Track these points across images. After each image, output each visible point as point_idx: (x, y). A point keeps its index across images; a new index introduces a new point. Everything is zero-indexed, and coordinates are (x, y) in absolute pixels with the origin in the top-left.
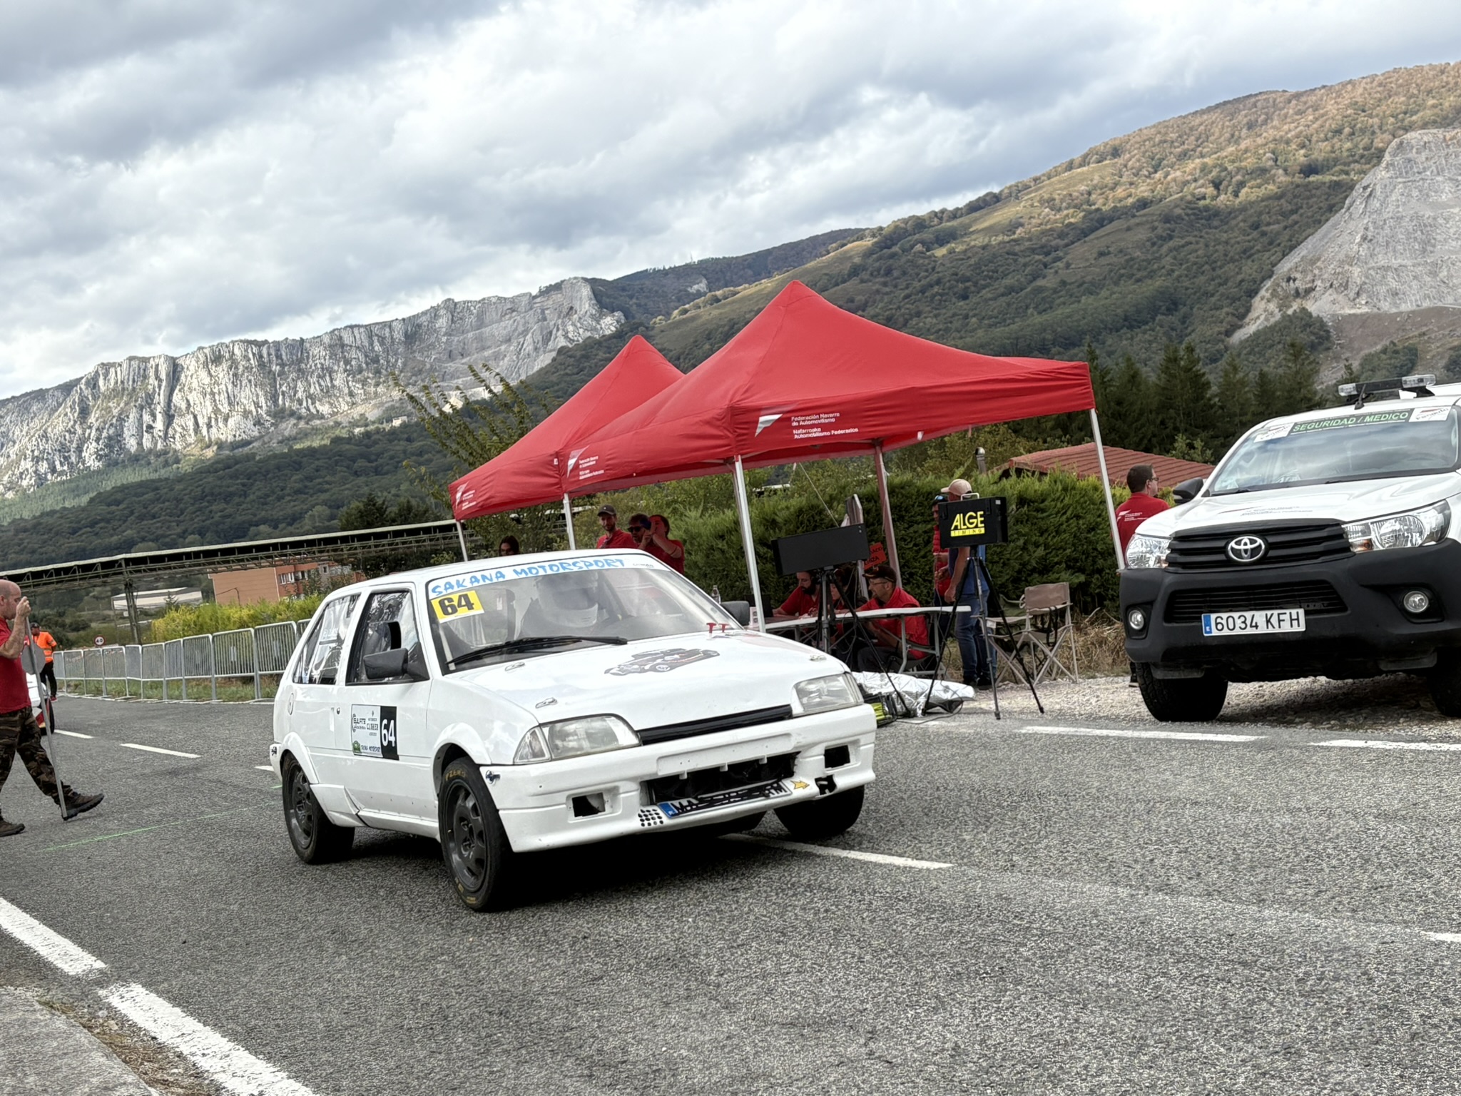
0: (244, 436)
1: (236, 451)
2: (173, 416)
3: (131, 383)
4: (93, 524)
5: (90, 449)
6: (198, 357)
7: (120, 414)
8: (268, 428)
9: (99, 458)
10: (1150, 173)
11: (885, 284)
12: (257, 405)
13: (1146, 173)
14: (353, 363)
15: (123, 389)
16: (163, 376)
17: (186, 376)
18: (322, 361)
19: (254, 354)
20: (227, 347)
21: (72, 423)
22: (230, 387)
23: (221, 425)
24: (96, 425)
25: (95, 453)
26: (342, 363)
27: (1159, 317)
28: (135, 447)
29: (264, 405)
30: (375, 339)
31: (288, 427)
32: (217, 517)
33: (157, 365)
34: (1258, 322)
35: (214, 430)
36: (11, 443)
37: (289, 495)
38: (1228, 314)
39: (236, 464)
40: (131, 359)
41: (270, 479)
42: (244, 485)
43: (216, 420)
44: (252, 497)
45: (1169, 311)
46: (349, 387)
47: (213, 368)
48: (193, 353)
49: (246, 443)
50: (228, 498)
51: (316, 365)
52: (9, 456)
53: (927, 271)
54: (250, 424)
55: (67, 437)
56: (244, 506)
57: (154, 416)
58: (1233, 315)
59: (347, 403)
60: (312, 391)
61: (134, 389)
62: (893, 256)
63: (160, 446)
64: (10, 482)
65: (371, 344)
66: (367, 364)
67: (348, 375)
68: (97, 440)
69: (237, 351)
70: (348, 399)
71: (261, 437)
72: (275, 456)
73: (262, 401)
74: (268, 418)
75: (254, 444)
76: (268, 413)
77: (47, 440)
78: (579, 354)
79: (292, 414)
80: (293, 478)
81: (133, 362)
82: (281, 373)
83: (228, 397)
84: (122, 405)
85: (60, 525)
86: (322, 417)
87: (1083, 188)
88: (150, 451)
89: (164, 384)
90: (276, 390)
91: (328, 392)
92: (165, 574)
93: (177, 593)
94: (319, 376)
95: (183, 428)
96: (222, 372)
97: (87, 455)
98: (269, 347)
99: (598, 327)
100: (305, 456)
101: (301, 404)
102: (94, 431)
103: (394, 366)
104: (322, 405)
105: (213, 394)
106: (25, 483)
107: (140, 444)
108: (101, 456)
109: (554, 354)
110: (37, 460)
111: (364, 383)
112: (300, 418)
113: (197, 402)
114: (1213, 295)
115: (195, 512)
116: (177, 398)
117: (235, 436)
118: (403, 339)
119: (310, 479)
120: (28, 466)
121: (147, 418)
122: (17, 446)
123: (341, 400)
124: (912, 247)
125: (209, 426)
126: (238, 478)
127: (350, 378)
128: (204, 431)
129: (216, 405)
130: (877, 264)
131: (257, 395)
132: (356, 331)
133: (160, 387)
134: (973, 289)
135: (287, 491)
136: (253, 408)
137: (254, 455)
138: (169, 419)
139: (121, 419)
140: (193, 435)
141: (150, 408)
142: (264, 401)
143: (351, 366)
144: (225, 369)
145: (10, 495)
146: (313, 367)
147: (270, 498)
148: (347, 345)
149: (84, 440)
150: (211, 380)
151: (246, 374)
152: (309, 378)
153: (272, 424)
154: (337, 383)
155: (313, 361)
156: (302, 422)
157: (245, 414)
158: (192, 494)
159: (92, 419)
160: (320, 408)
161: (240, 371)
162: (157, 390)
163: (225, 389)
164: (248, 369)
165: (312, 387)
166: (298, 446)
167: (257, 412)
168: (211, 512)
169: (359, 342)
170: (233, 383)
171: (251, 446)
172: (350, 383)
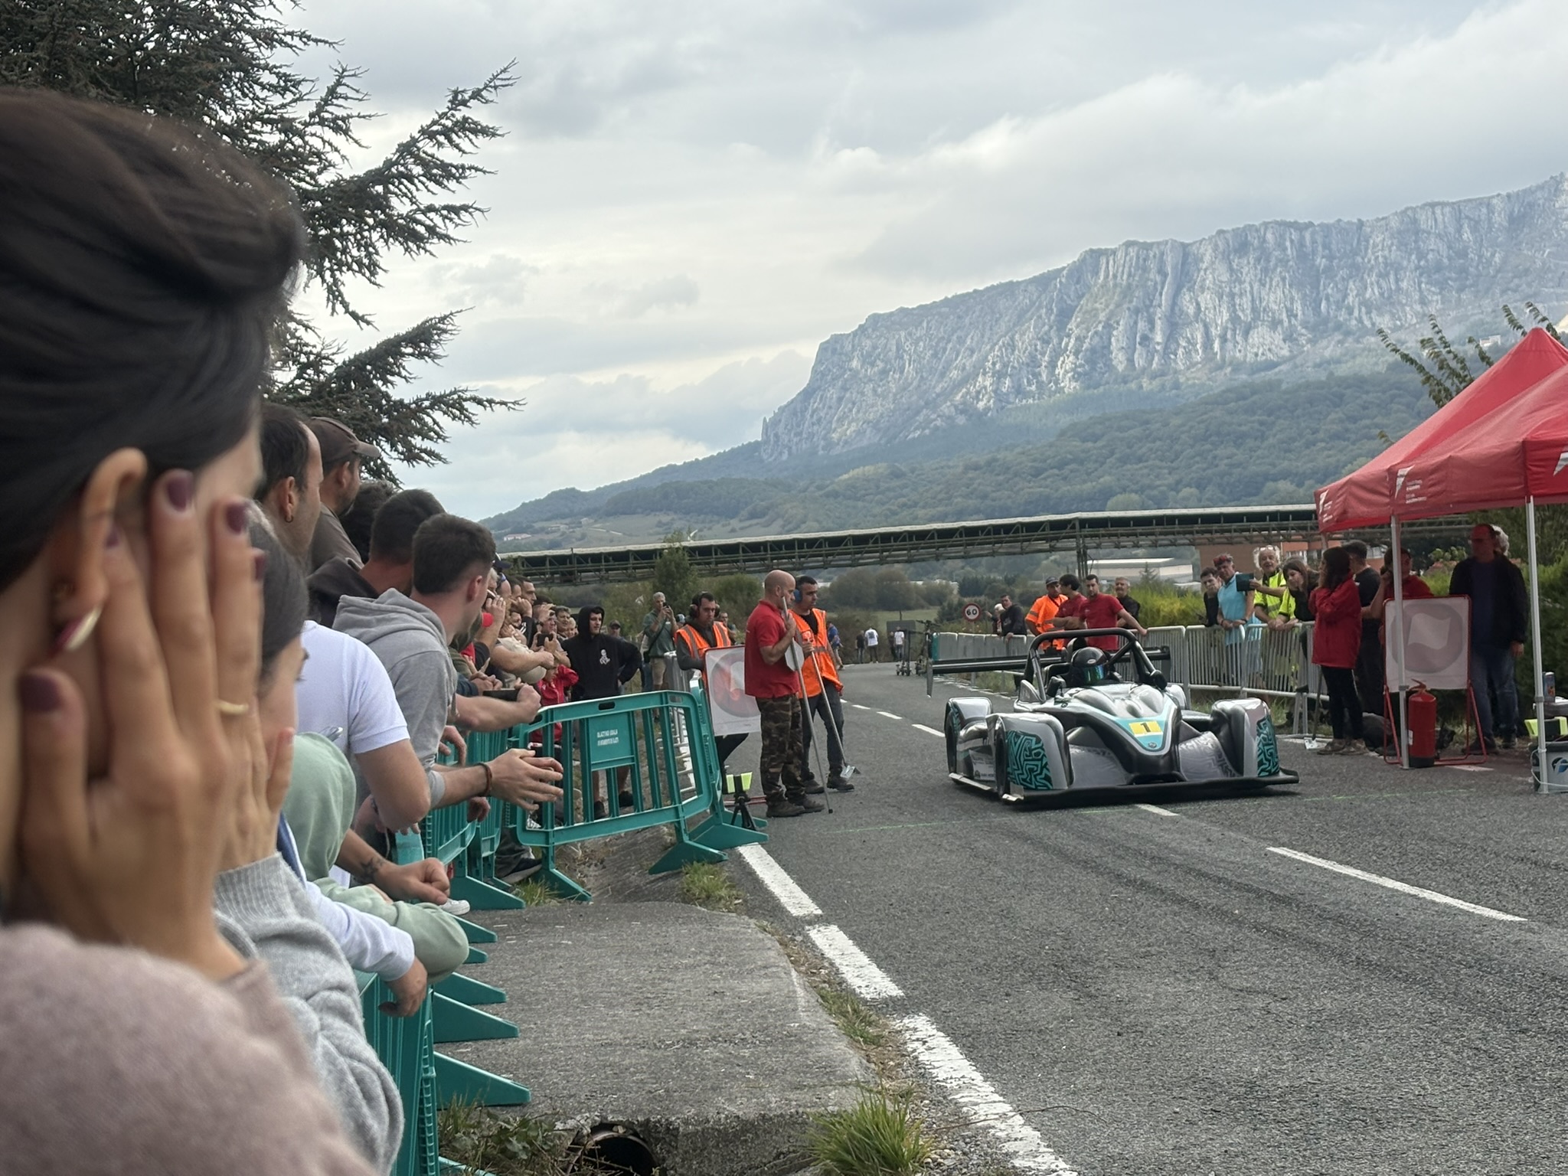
0: (1270, 356)
1: (1256, 376)
2: (1178, 324)
3: (1125, 277)
4: (1061, 466)
5: (1067, 362)
6: (1216, 245)
7: (1109, 319)
8: (1303, 346)
9: (1077, 376)
12: (1291, 314)
14: (1430, 256)
15: (1115, 285)
16: (1169, 269)
17: (1199, 270)
18: (1386, 253)
19: (1292, 241)
20: (1257, 230)
21: (1046, 328)
22: (1256, 286)
23: (1239, 338)
24: (1076, 332)
25: (1073, 370)
26: (1413, 257)
28: (1125, 364)
29: (1300, 313)
30: (1465, 222)
31: (1329, 348)
32: (1222, 467)
33: (1162, 254)
35: (1230, 345)
36: (968, 352)
37: (1322, 441)
39: (1254, 393)
40: (1129, 244)
41: (1298, 417)
42: (1262, 423)
43: (1234, 330)
44: (1271, 440)
46: (1421, 292)
47: (1235, 260)
48: (1210, 238)
49: (1271, 365)
50: (1239, 439)
51: (1377, 259)
52: (964, 369)
54: (1278, 337)
55: (1039, 347)
56: (1259, 452)
57: (1152, 323)
59: (1417, 314)
60: (1367, 296)
61: (1129, 286)
63: (1156, 365)
64: (964, 403)
65: (1459, 230)
66: (1450, 258)
67: (1421, 275)
68: (1076, 354)
69: (1269, 236)
70: (1418, 307)
71: (1292, 358)
72: (1308, 385)
73: (1298, 307)
74: (1303, 331)
75: (1281, 367)
76: (1305, 325)
77: (1013, 351)
79: (1338, 327)
80: (1333, 416)
81: (1131, 249)
82: (1328, 270)
83: (1253, 301)
84: (1112, 307)
85: (1020, 463)
88: (1144, 370)
89: (1169, 279)
90: (1318, 294)
91: (1390, 297)
92: (1144, 541)
93: (1166, 565)
94: (1380, 275)
95: (1189, 342)
96: (1247, 265)
97: (1062, 372)
98: (1313, 234)
100: (1349, 387)
101: (1351, 313)
102: (1073, 341)
103: (1489, 263)
104: (1381, 314)
105: (1232, 295)
106: (981, 405)
107: (1131, 361)
108: (1080, 374)
110: (999, 376)
111: (1442, 286)
112: (1348, 333)
113: (1210, 306)
115: (1193, 457)
116: (1186, 298)
117: (1256, 355)
118: (1505, 224)
119: (1354, 420)
120: (988, 383)
121: (1142, 325)
122: (975, 357)
123: (1408, 309)
125: (1224, 339)
126: (1254, 413)
127: (1423, 280)
128: (1216, 346)
129: (1235, 311)
131: (1292, 300)
132: (1438, 211)
133: (1163, 284)
135: (1321, 435)
136: (1284, 316)
137: (1280, 382)
138: (1172, 328)
139: (1109, 327)
140: (1200, 351)
141: (1147, 312)
142: (1300, 308)
143: (1427, 261)
144: (1252, 261)
145: (961, 420)
146: (1373, 262)
147: (1296, 444)
148: (1424, 231)
149: (1058, 353)
150: (1231, 276)
151: (1279, 270)
152: (1366, 276)
153: (1309, 341)
154: (1404, 285)
155: (1373, 253)
156: (1350, 339)
157: (1275, 324)
158: (1193, 432)
159: (1072, 325)
160: (1378, 320)
161: (1272, 264)
162: (1159, 288)
163: (1248, 289)
164: (1283, 262)
165: (1369, 290)
166: (1342, 370)
167: (1290, 322)
168: (1215, 457)
169: (1441, 226)
170: (1260, 280)
171: (1277, 370)
172: (1423, 286)
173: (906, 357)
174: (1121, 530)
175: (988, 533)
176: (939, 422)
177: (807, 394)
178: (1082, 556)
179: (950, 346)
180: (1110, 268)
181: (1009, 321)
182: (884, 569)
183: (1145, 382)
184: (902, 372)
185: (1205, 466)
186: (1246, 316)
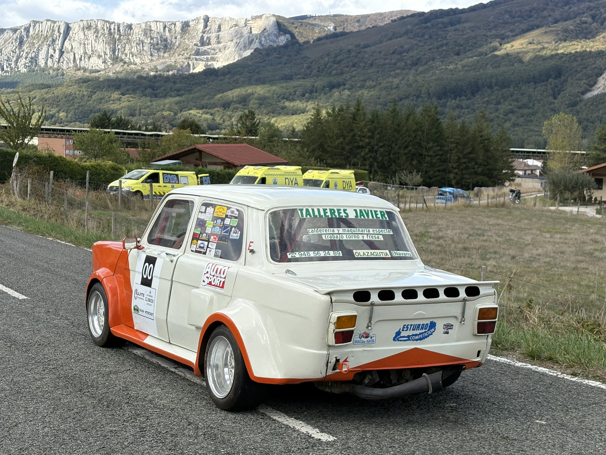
0: (97, 68)
1: (92, 74)
2: (64, 52)
3: (46, 32)
5: (22, 61)
6: (80, 25)
7: (39, 47)
8: (109, 66)
9: (26, 67)
10: (562, 6)
11: (420, 41)
12: (105, 54)
13: (560, 5)
14: (155, 40)
15: (42, 35)
16: (62, 31)
17: (73, 33)
18: (140, 36)
19: (107, 28)
20: (95, 22)
21: (15, 47)
22: (93, 42)
23: (86, 60)
24: (26, 51)
25: (25, 64)
26: (149, 39)
27: (550, 80)
28: (44, 64)
29: (108, 54)
30: (167, 29)
31: (118, 67)
32: (76, 106)
33: (60, 26)
34: (599, 90)
35: (83, 62)
37: (112, 100)
38: (584, 83)
39: (90, 80)
40: (48, 20)
42: (91, 92)
43: (85, 57)
45: (556, 77)
46: (151, 51)
47: (86, 32)
48: (78, 22)
49: (97, 71)
50: (83, 97)
53: (442, 38)
54: (100, 61)
55: (11, 54)
56: (90, 102)
57: (55, 51)
58: (587, 84)
59: (149, 59)
60: (132, 51)
61: (47, 35)
62: (427, 27)
63: (56, 66)
65: (165, 32)
66: (161, 41)
67: (151, 46)
68: (26, 58)
69: (99, 25)
70: (150, 57)
71: (105, 69)
72: (110, 80)
73: (108, 51)
74: (110, 60)
75: (101, 72)
76: (110, 58)
78: (264, 53)
79: (122, 60)
80: (116, 92)
81: (48, 22)
82: (119, 39)
83: (92, 47)
84: (40, 42)
86: (136, 64)
87: (527, 8)
88: (51, 67)
89: (62, 35)
90: (115, 47)
91: (140, 52)
94: (137, 44)
95: (68, 59)
96: (90, 34)
97: (20, 64)
98: (115, 25)
99: (277, 40)
100: (123, 82)
101: (126, 56)
102: (25, 53)
103: (174, 44)
104: (137, 58)
105: (84, 44)
107: (46, 63)
109: (252, 51)
111: (158, 50)
112: (125, 63)
113: (77, 47)
114: (579, 73)
115: (66, 101)
116: (67, 44)
117: (92, 67)
118: (180, 31)
119: (124, 94)
121: (51, 51)
123: (146, 57)
124: (437, 25)
125: (81, 60)
126: (89, 88)
128: (78, 62)
129: (85, 50)
130: (418, 31)
131: (106, 48)
132: (158, 23)
133: (59, 37)
134: (462, 50)
135: (112, 98)
136: (103, 54)
137: (99, 78)
138: (62, 53)
139: (38, 50)
140: (72, 63)
141: (53, 46)
143: (153, 41)
144: (92, 33)
146: (135, 39)
147: (103, 101)
148: (153, 30)
149: (19, 57)
150: (85, 37)
151: (102, 37)
152: (132, 44)
153: (111, 64)
154: (145, 48)
155: (135, 36)
156: (126, 65)
157: (99, 56)
158: (66, 92)
159: (24, 47)
160: (135, 60)
161: (99, 35)
163: (91, 42)
164: (103, 34)
165: (133, 49)
166: (122, 76)
167: (105, 56)
168: (73, 102)
169: (159, 29)
170: (95, 40)
171: (99, 73)
172: (152, 49)
180: (40, 28)
183: (51, 72)
185: (70, 105)
186: (89, 52)
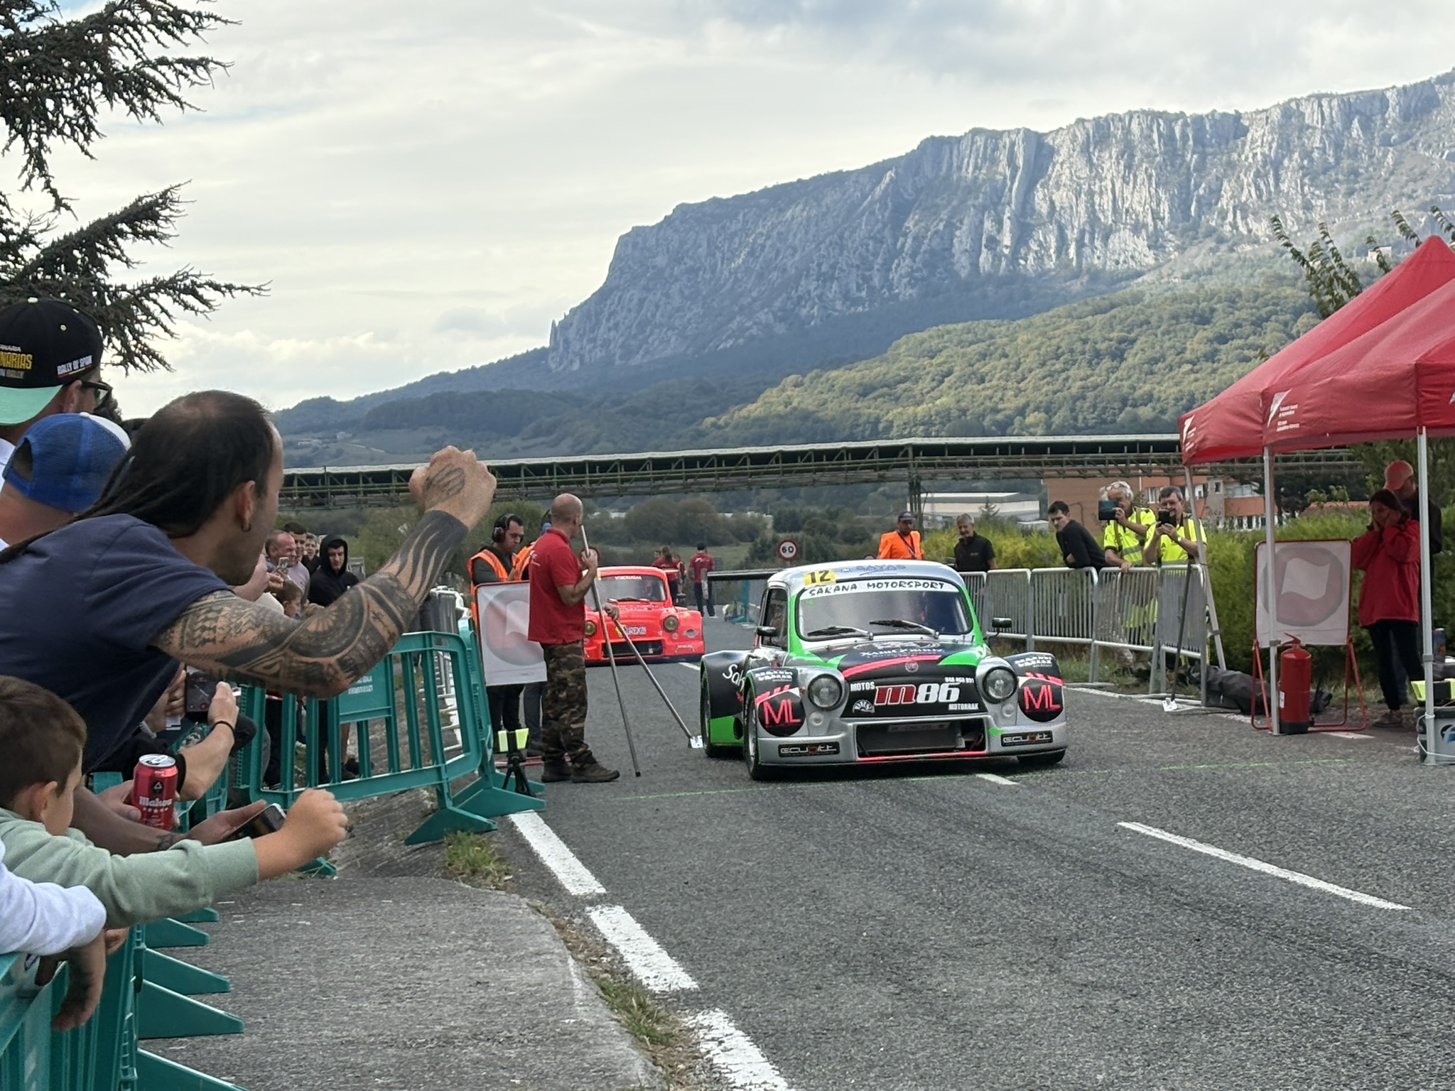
0: (1132, 264)
2: (1029, 226)
3: (971, 169)
5: (902, 268)
6: (1075, 136)
7: (951, 217)
8: (1170, 253)
9: (913, 281)
12: (1156, 216)
14: (1316, 155)
15: (959, 178)
16: (1020, 162)
17: (1055, 164)
18: (1266, 150)
19: (1160, 135)
20: (1121, 120)
21: (880, 225)
22: (1118, 184)
23: (1097, 243)
24: (914, 230)
25: (910, 275)
26: (1296, 155)
28: (968, 269)
29: (1167, 216)
30: (1355, 118)
32: (1075, 388)
33: (1013, 144)
35: (1087, 251)
36: (790, 251)
37: (1188, 362)
40: (976, 132)
42: (1121, 341)
43: (1093, 234)
44: (1130, 360)
46: (1304, 195)
47: (1096, 154)
48: (1069, 128)
49: (1133, 275)
51: (1255, 155)
52: (784, 271)
54: (1142, 243)
55: (870, 248)
56: (1118, 374)
57: (999, 223)
59: (1298, 220)
60: (1243, 199)
61: (975, 179)
63: (1004, 270)
64: (783, 309)
65: (1347, 126)
66: (1337, 158)
67: (1304, 176)
68: (913, 256)
69: (1135, 127)
71: (1157, 267)
72: (1174, 299)
73: (1165, 209)
74: (1171, 236)
75: (1145, 277)
76: (1173, 229)
77: (841, 251)
79: (1210, 233)
80: (1201, 334)
81: (978, 138)
82: (1200, 166)
83: (1114, 200)
84: (955, 203)
86: (1256, 241)
88: (989, 276)
89: (1020, 173)
90: (1188, 193)
91: (1269, 200)
92: (987, 472)
93: (1010, 500)
94: (1258, 175)
95: (1040, 245)
96: (1109, 159)
97: (896, 277)
98: (1185, 125)
100: (1220, 301)
101: (1224, 219)
102: (909, 241)
103: (1380, 163)
104: (1258, 220)
105: (1091, 194)
106: (804, 312)
107: (975, 265)
108: (916, 279)
110: (825, 278)
111: (1329, 191)
112: (1221, 240)
113: (1066, 205)
115: (1044, 378)
116: (1037, 197)
117: (1117, 262)
118: (1400, 120)
119: (1223, 339)
120: (812, 288)
121: (989, 226)
122: (797, 257)
123: (1288, 214)
125: (1080, 245)
127: (1306, 181)
128: (1072, 251)
129: (1094, 212)
131: (1159, 200)
132: (1325, 103)
133: (1013, 179)
135: (1188, 355)
136: (1149, 220)
137: (1143, 294)
139: (951, 226)
140: (1054, 257)
141: (995, 210)
142: (1167, 210)
143: (1311, 161)
144: (1114, 156)
145: (780, 329)
146: (1250, 160)
147: (1160, 365)
148: (1308, 127)
149: (895, 254)
150: (1091, 171)
151: (1145, 165)
152: (1242, 176)
153: (1177, 248)
154: (1284, 187)
155: (1251, 150)
156: (1224, 247)
157: (1137, 228)
158: (1043, 349)
159: (910, 224)
160: (1253, 225)
161: (1137, 160)
162: (1009, 183)
163: (1110, 187)
164: (1149, 157)
165: (1246, 192)
166: (1212, 284)
167: (1155, 225)
168: (1067, 379)
169: (1328, 121)
170: (1123, 178)
171: (1140, 280)
172: (1306, 188)
173: (718, 255)
174: (960, 459)
175: (809, 460)
176: (754, 331)
177: (602, 295)
178: (915, 488)
179: (769, 243)
180: (955, 159)
181: (838, 216)
182: (689, 500)
183: (990, 289)
184: (713, 272)
185: (1056, 387)
